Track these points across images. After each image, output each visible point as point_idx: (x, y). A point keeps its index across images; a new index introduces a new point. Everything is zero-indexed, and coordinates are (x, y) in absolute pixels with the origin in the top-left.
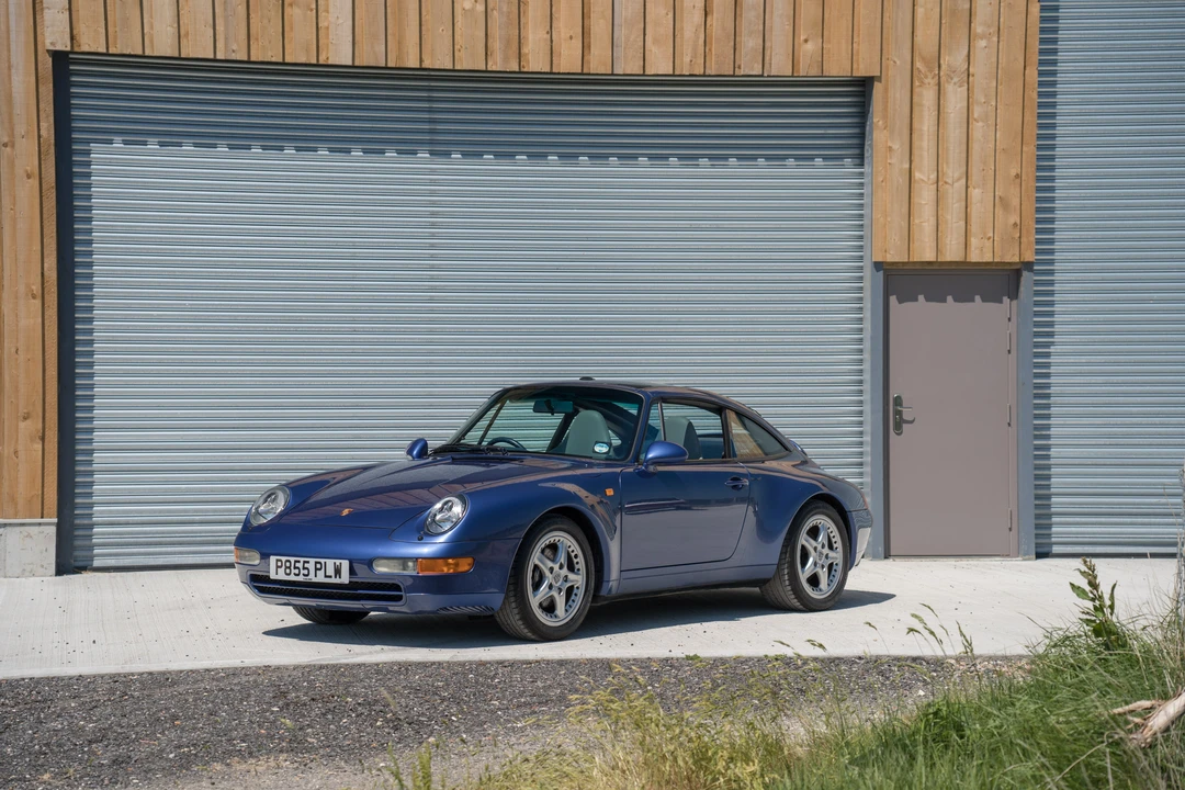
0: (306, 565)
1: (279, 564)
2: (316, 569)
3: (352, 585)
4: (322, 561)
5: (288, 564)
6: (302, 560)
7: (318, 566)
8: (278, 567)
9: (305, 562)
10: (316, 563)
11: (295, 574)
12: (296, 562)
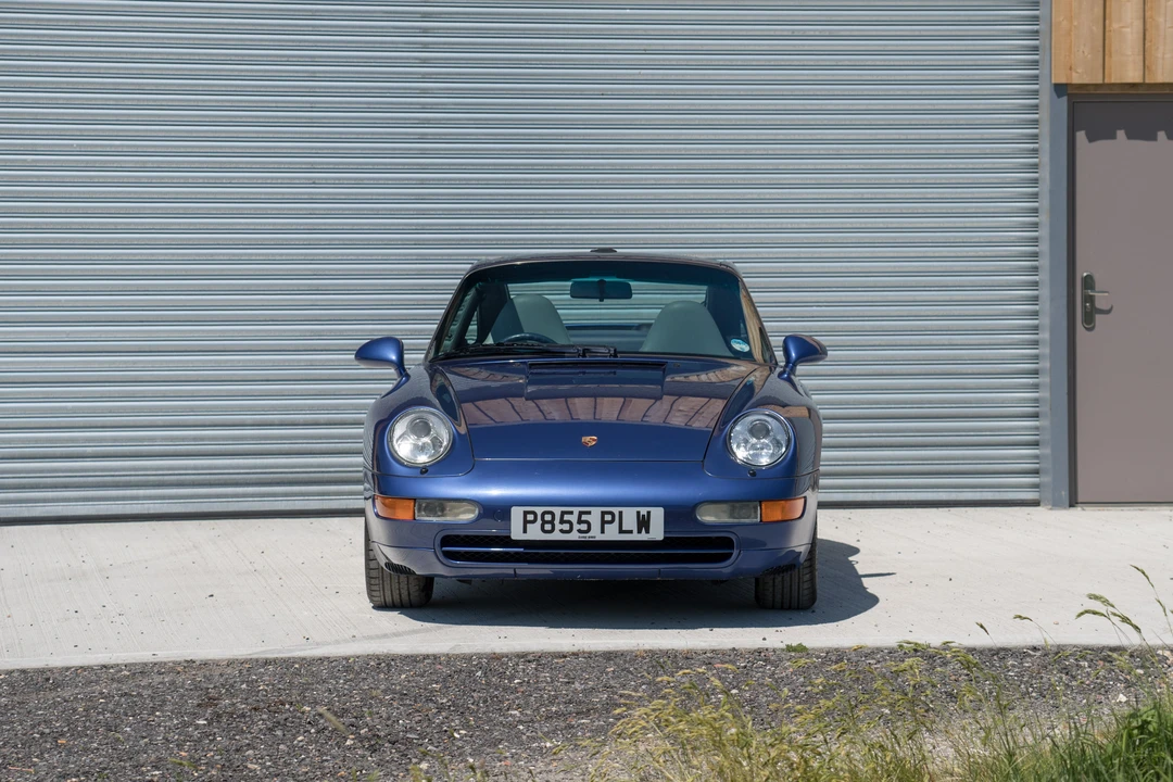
0: (584, 517)
1: (530, 517)
2: (604, 522)
3: (668, 542)
4: (616, 510)
5: (547, 518)
6: (576, 510)
7: (608, 518)
8: (526, 522)
9: (581, 513)
11: (562, 531)
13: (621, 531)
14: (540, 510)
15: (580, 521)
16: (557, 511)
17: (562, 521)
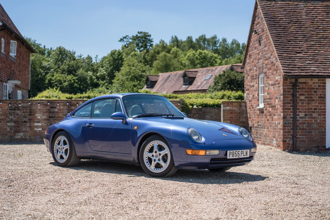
1: (230, 153)
2: (241, 154)
5: (233, 153)
8: (230, 154)
9: (238, 152)
13: (244, 156)
14: (232, 151)
15: (238, 154)
16: (235, 151)
17: (235, 154)
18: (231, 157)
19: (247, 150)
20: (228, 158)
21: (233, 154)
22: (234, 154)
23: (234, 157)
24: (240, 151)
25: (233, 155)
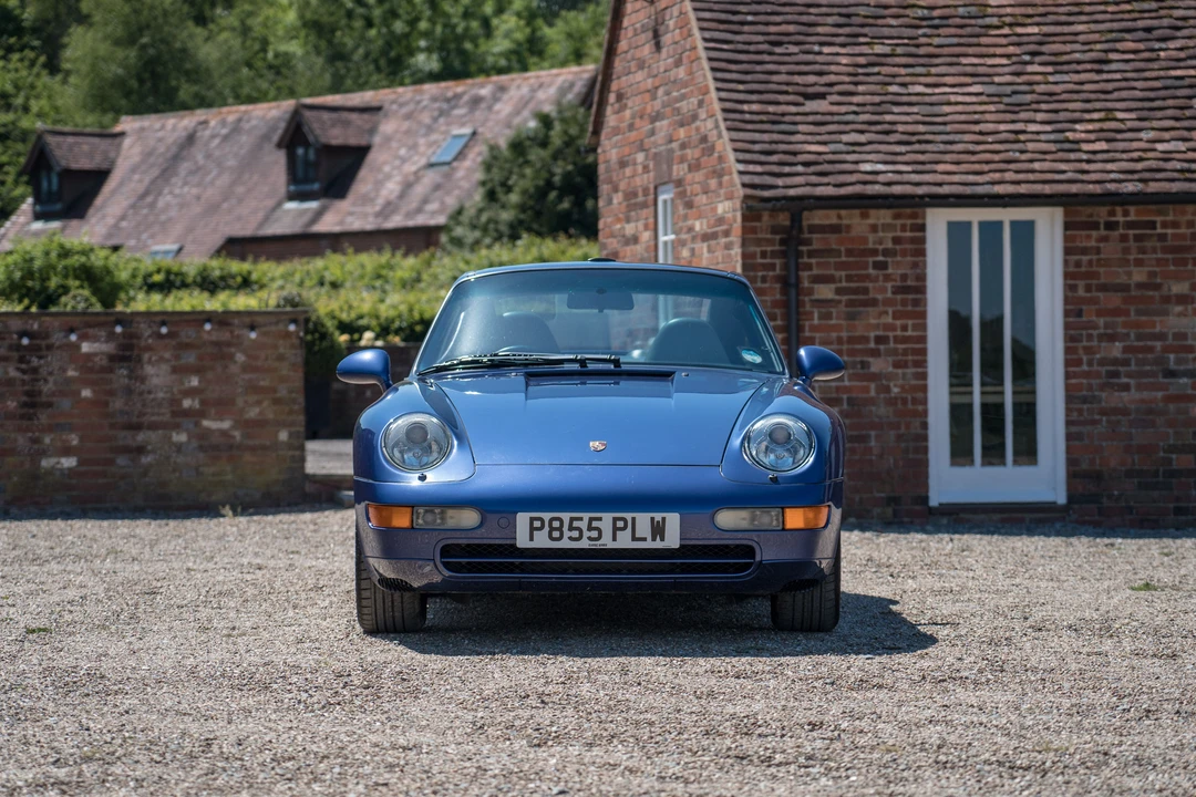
0: (595, 524)
1: (537, 523)
2: (615, 529)
3: (685, 550)
4: (629, 515)
6: (586, 516)
7: (620, 524)
8: (532, 529)
9: (591, 520)
10: (615, 520)
11: (571, 539)
12: (572, 519)
13: (634, 538)
14: (547, 516)
15: (590, 528)
16: (566, 516)
17: (571, 528)
18: (542, 541)
19: (658, 516)
20: (522, 541)
21: (552, 529)
22: (560, 529)
23: (565, 544)
24: (607, 517)
25: (556, 534)
